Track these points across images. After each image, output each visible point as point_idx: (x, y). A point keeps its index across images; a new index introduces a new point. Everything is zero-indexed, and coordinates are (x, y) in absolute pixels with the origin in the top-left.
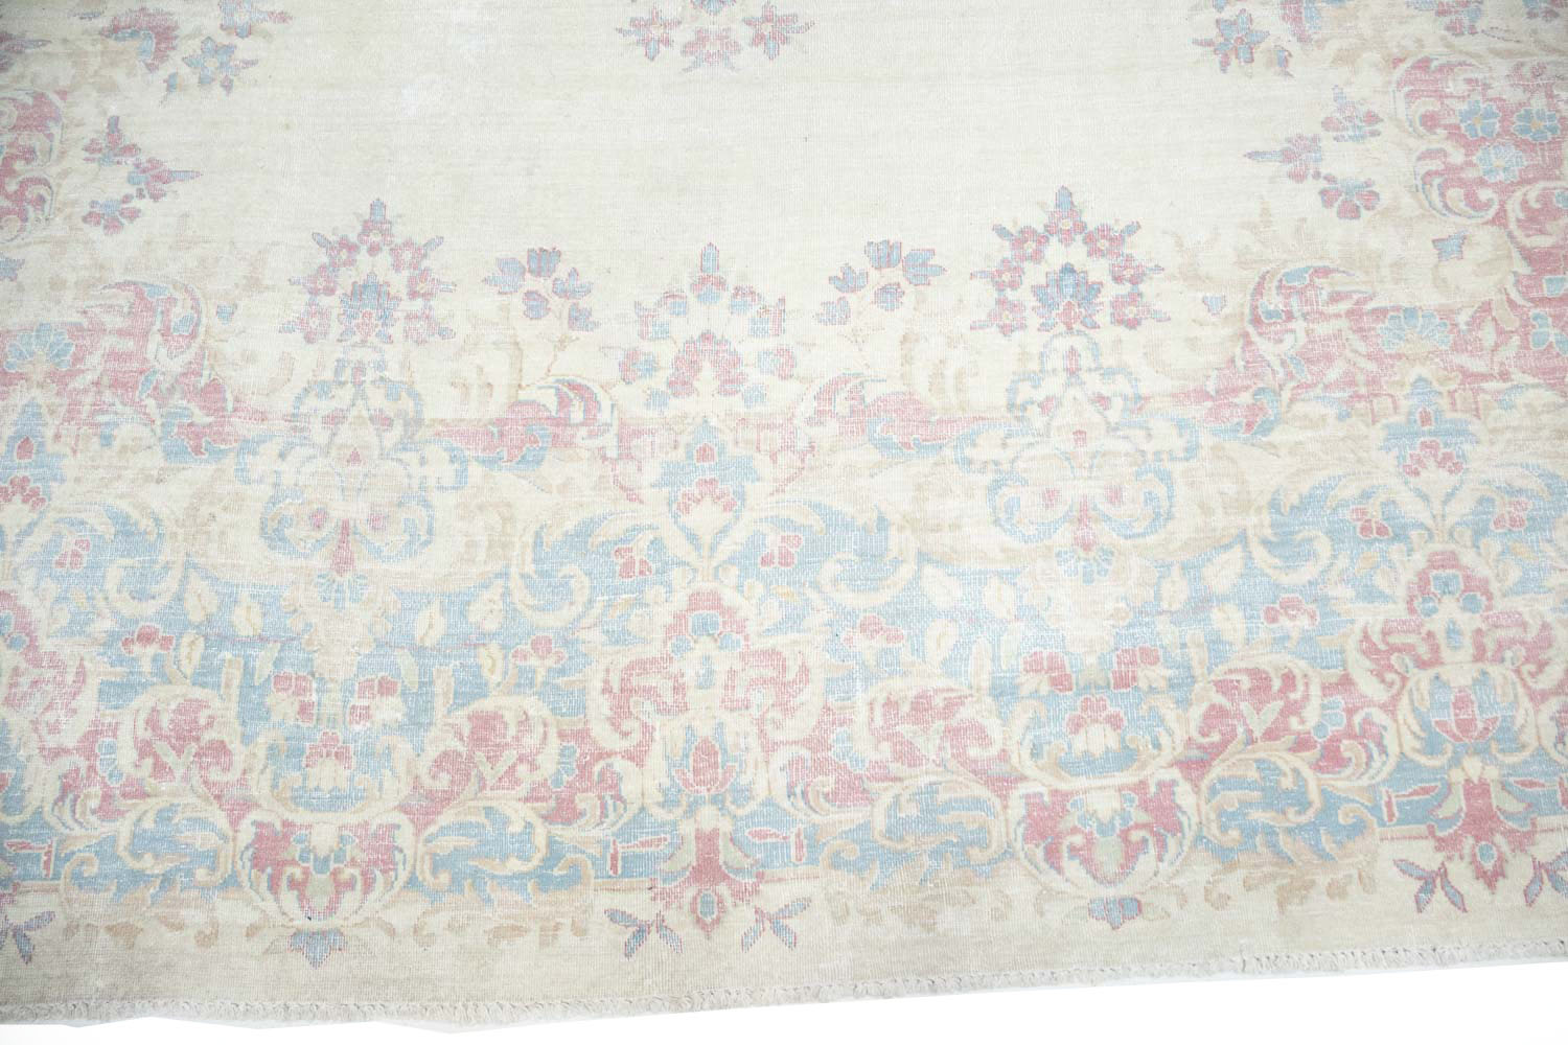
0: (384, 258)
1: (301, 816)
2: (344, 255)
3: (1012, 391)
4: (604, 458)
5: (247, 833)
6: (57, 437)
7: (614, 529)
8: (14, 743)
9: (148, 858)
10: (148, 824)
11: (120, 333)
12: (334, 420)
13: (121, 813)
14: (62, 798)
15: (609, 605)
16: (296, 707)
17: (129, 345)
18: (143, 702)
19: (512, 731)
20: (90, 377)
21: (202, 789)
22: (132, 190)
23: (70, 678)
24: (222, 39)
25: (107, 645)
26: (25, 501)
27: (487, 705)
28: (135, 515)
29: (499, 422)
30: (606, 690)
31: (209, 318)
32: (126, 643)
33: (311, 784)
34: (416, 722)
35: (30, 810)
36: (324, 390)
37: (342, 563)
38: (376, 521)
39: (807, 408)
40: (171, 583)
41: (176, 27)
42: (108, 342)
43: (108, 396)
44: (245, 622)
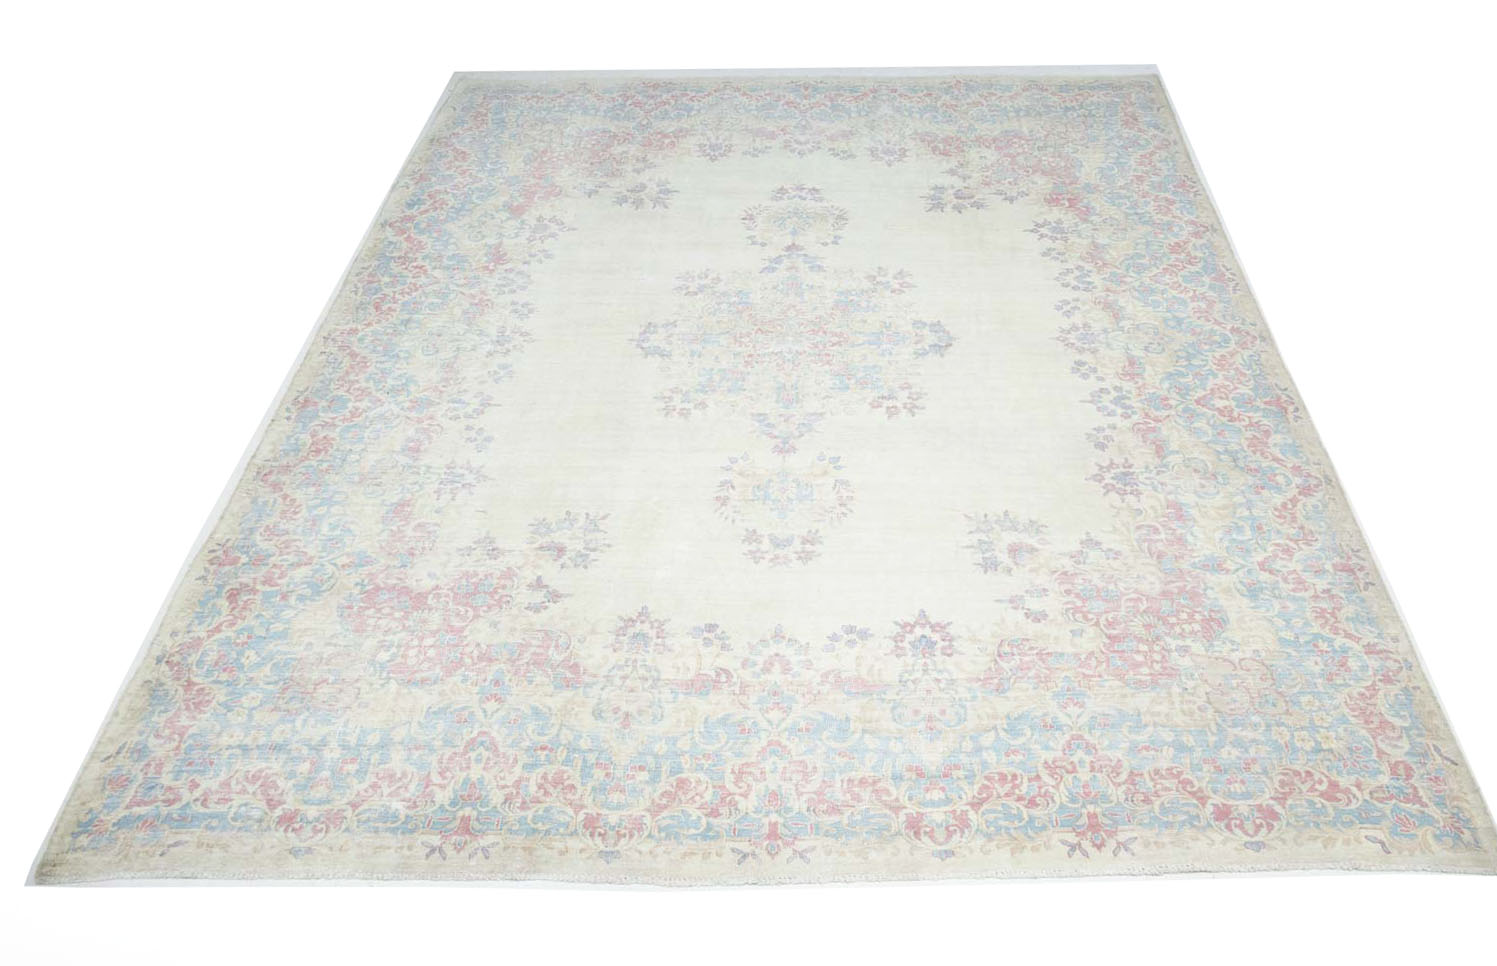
0: (646, 626)
1: (604, 811)
2: (631, 623)
3: (901, 676)
4: (734, 694)
5: (581, 816)
6: (510, 680)
7: (739, 718)
8: (485, 784)
9: (540, 824)
10: (540, 812)
11: (539, 646)
12: (624, 678)
13: (529, 808)
14: (505, 803)
15: (735, 743)
16: (604, 774)
17: (541, 650)
18: (540, 771)
19: (693, 785)
20: (526, 660)
21: (564, 801)
22: (546, 600)
23: (511, 761)
24: (584, 552)
25: (527, 750)
26: (496, 701)
27: (683, 776)
28: (541, 707)
29: (692, 681)
30: (733, 772)
31: (574, 643)
32: (535, 750)
33: (610, 800)
34: (654, 779)
35: (491, 806)
36: (620, 668)
37: (625, 725)
38: (640, 712)
39: (819, 679)
40: (554, 731)
41: (566, 548)
42: (532, 650)
43: (532, 667)
44: (584, 744)
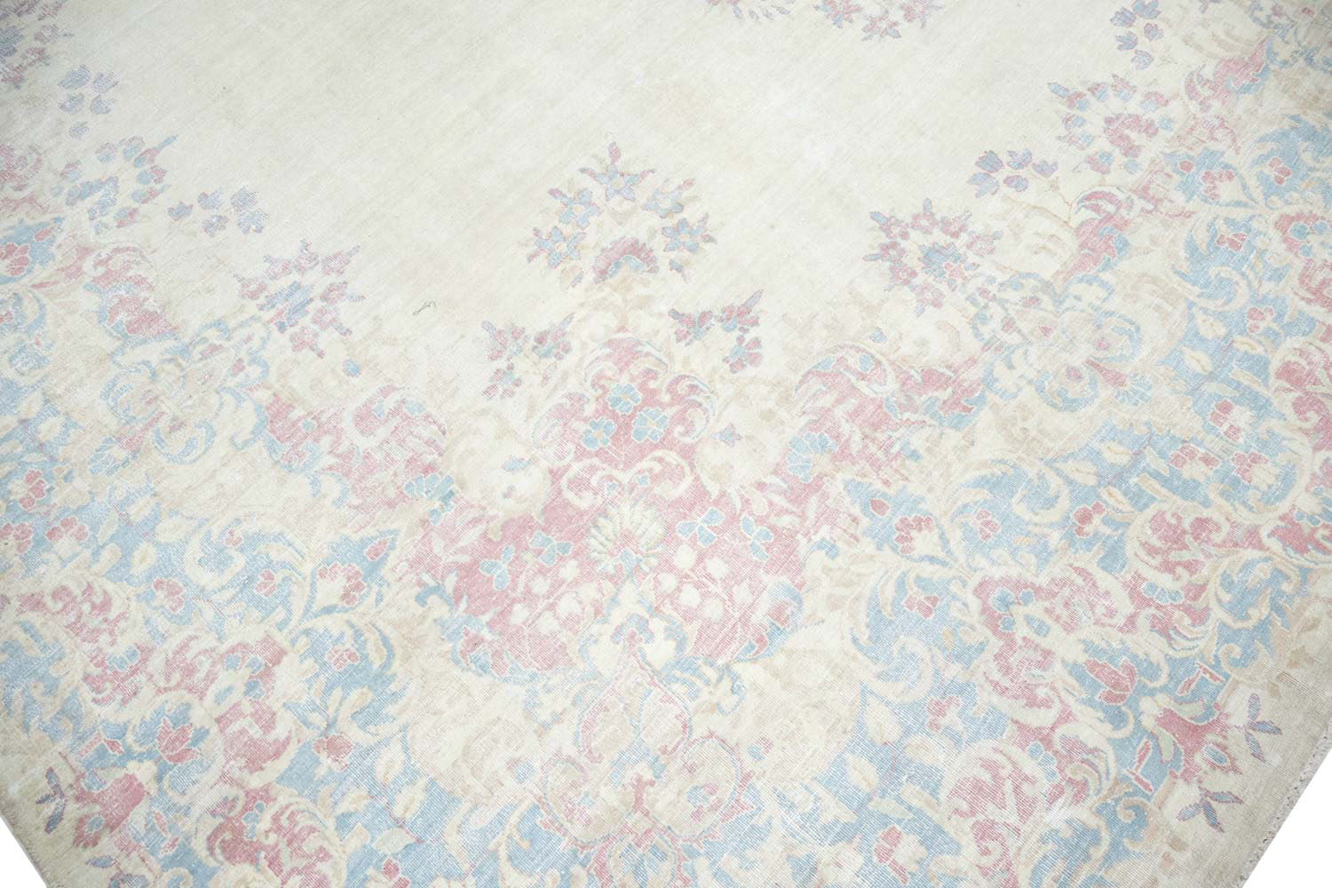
0: (914, 234)
1: (1283, 507)
2: (893, 252)
3: (1256, 20)
4: (1150, 212)
5: (1275, 545)
6: (886, 483)
7: (1202, 237)
8: (1103, 645)
9: (1253, 612)
10: (1226, 597)
11: (839, 401)
12: (1008, 325)
13: (1207, 609)
14: (1169, 638)
15: (1252, 267)
16: (1202, 465)
17: (852, 403)
18: (1131, 548)
19: (1304, 363)
20: (857, 437)
21: (1223, 551)
22: (737, 333)
23: (1079, 581)
24: (671, 222)
25: (1072, 543)
26: (920, 530)
27: (1275, 365)
28: (985, 472)
29: (1082, 246)
30: (1309, 301)
31: (874, 348)
32: (1080, 531)
33: (1264, 488)
34: (1261, 407)
35: (1163, 664)
36: (981, 318)
37: (1117, 380)
38: (1101, 345)
39: (1194, 107)
40: (1055, 482)
41: (637, 241)
42: (839, 412)
43: (880, 436)
44: (1117, 455)
